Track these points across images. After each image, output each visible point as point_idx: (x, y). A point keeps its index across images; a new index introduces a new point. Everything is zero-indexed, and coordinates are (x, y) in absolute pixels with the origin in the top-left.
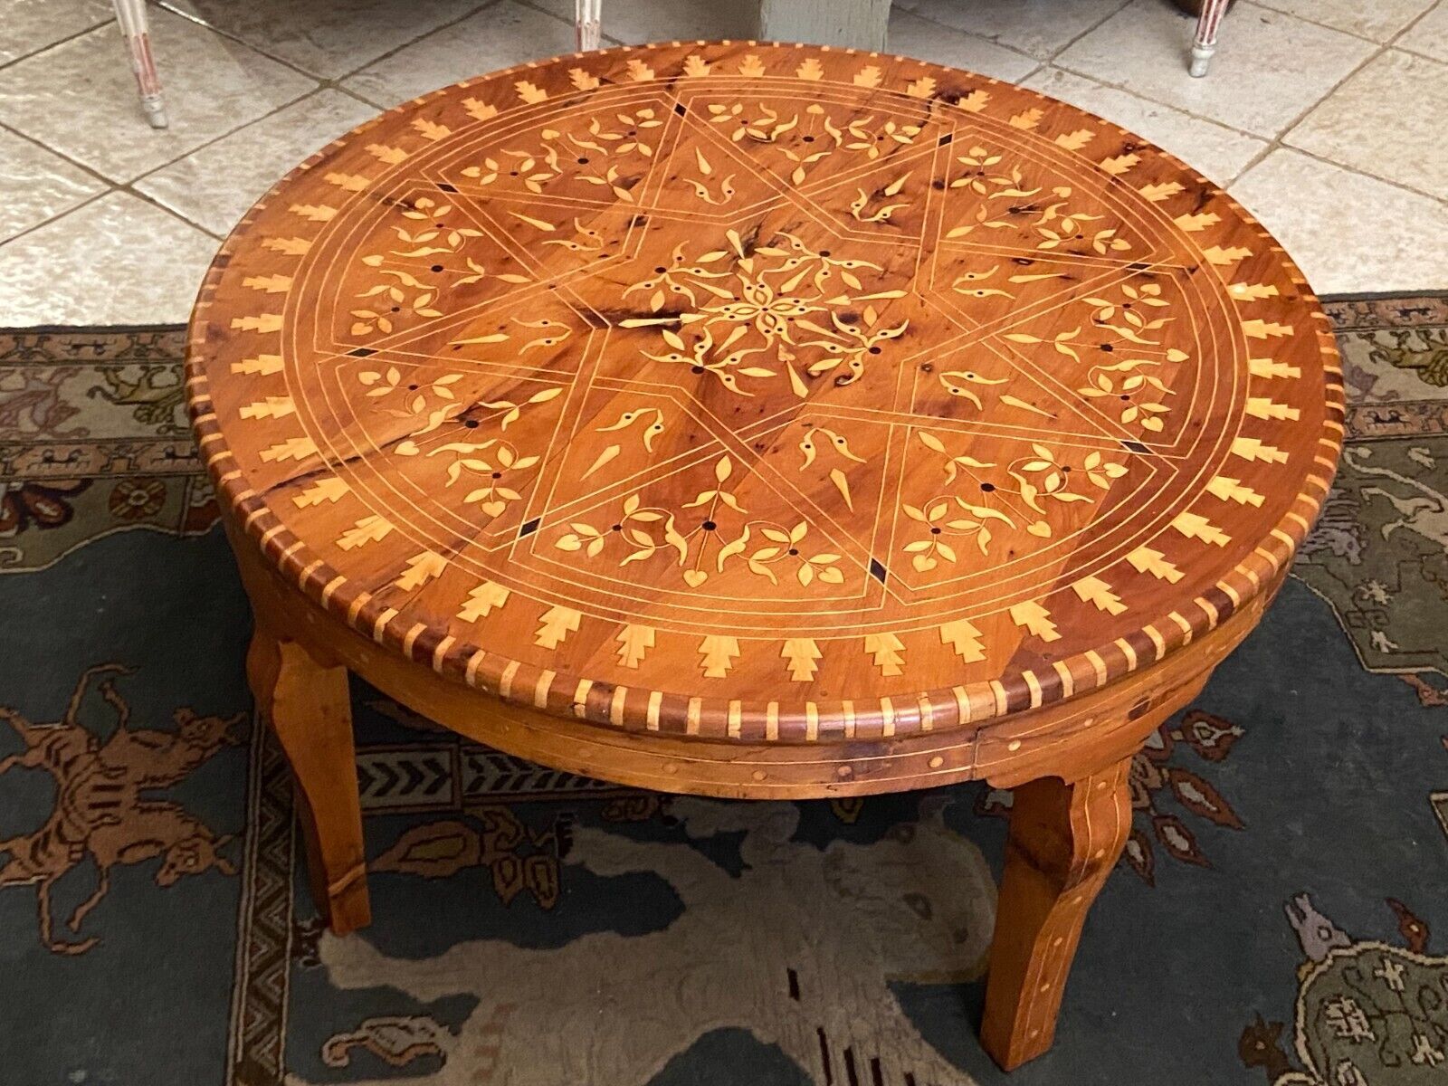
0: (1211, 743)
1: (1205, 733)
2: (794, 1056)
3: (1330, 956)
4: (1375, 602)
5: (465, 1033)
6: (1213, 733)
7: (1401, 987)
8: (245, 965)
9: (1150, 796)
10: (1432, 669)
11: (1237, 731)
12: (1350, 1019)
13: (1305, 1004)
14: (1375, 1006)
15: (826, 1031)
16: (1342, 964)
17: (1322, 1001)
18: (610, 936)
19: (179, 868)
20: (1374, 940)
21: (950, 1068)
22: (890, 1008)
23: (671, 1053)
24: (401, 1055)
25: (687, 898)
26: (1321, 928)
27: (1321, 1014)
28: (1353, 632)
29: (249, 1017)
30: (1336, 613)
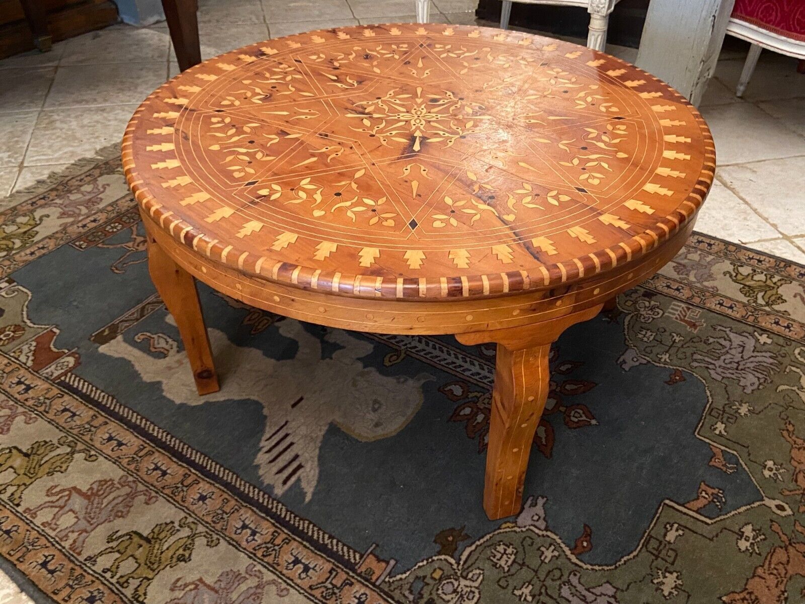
0: (576, 420)
1: (576, 415)
2: (268, 424)
3: (527, 527)
4: (736, 412)
5: (181, 354)
6: (581, 416)
7: (547, 561)
10: (735, 453)
11: (594, 422)
12: (505, 556)
13: (491, 537)
14: (523, 560)
15: (288, 424)
16: (529, 534)
17: (501, 541)
20: (557, 535)
21: (316, 463)
22: (320, 430)
26: (537, 514)
27: (494, 545)
28: (708, 417)
29: (133, 314)
30: (708, 406)
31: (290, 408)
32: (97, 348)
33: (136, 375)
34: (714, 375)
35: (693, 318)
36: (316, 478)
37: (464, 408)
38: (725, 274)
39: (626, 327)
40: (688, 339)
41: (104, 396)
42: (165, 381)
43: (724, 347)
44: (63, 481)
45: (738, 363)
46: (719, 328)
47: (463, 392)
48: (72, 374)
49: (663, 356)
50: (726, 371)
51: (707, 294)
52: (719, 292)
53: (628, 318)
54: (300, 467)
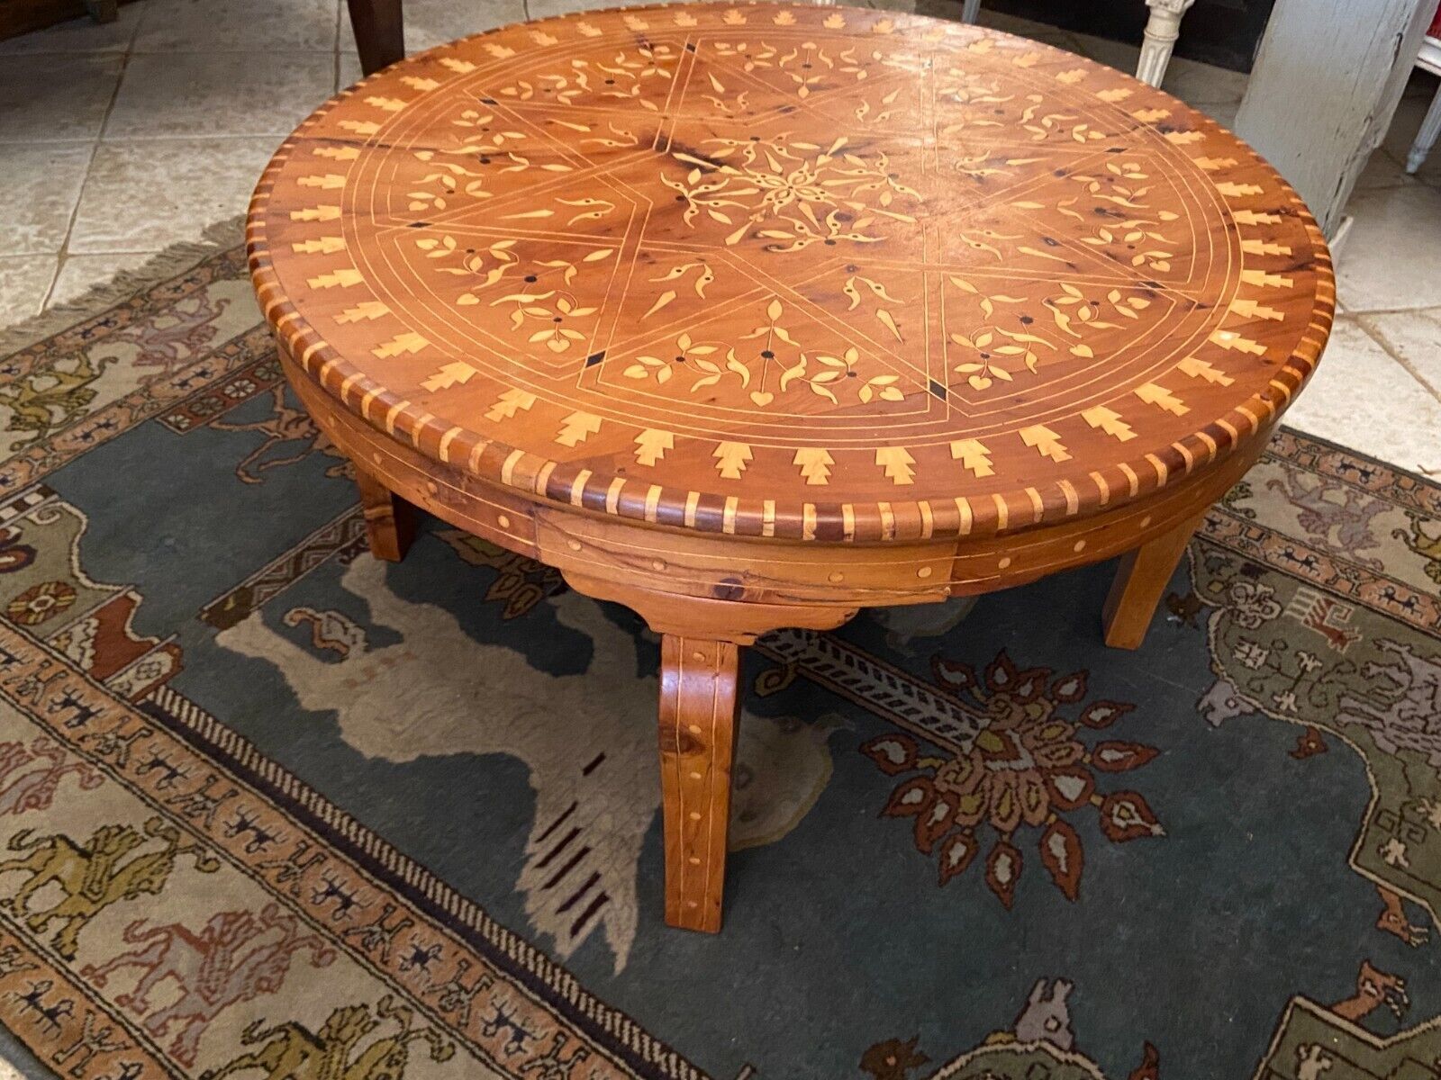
0: (1122, 824)
1: (1124, 813)
2: (540, 807)
3: (1037, 1044)
4: (1425, 819)
5: (372, 654)
6: (1132, 817)
8: (314, 539)
9: (1019, 825)
10: (1425, 904)
11: (1157, 830)
13: (968, 1062)
15: (578, 807)
16: (1041, 1057)
17: (988, 1070)
18: (520, 659)
19: (346, 472)
20: (1093, 1062)
21: (632, 893)
22: (639, 824)
23: (468, 749)
24: (324, 641)
25: (594, 666)
26: (1054, 1018)
28: (1373, 828)
29: (280, 568)
30: (1372, 805)
31: (581, 773)
32: (214, 636)
33: (288, 695)
34: (1382, 743)
35: (1337, 623)
36: (634, 923)
37: (909, 791)
38: (1395, 534)
39: (1212, 636)
40: (1331, 665)
41: (229, 737)
42: (343, 712)
43: (1399, 685)
44: (156, 911)
45: (1425, 718)
46: (1388, 645)
47: (907, 756)
48: (168, 689)
49: (1284, 699)
50: (1404, 736)
51: (1364, 575)
52: (1386, 571)
53: (1216, 617)
54: (602, 899)
